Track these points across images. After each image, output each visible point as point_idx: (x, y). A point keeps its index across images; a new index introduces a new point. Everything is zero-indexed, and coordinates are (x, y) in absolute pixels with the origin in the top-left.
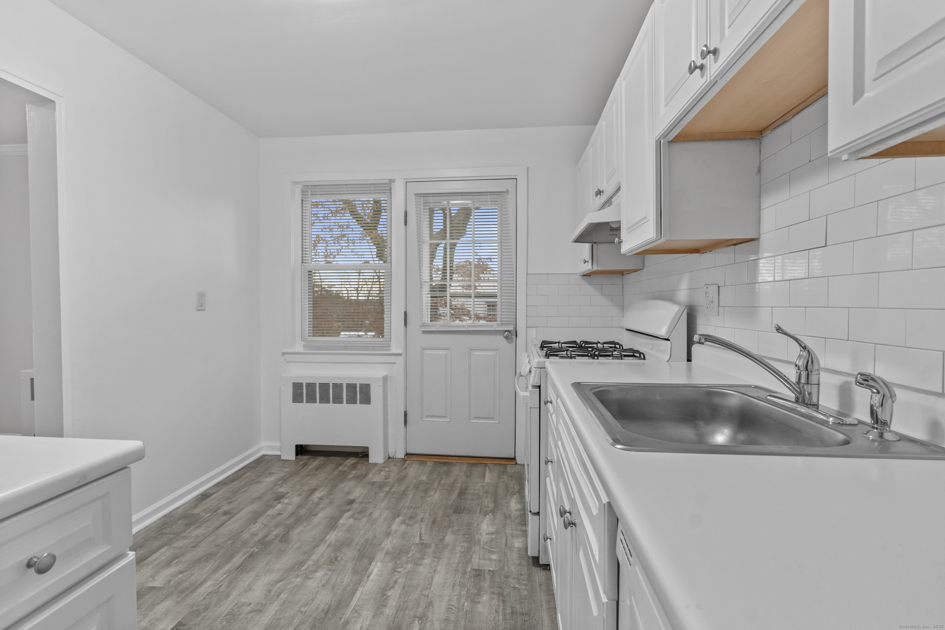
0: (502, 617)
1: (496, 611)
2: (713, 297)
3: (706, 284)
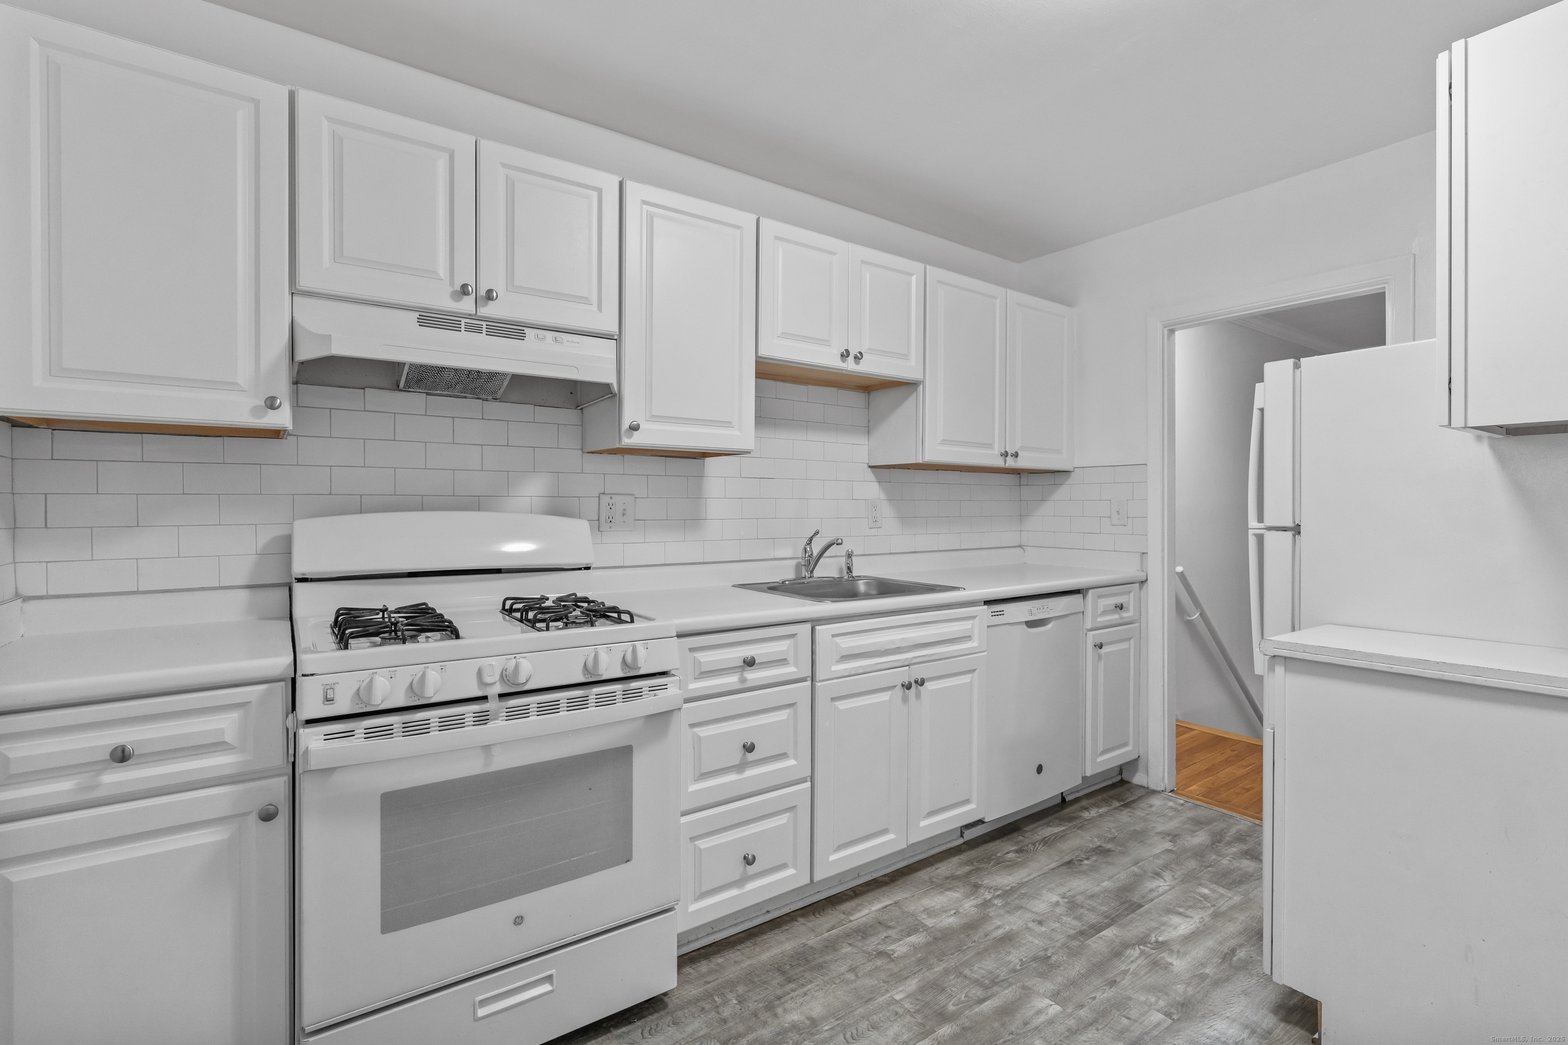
0: (810, 986)
1: (805, 994)
2: (625, 510)
3: (604, 493)
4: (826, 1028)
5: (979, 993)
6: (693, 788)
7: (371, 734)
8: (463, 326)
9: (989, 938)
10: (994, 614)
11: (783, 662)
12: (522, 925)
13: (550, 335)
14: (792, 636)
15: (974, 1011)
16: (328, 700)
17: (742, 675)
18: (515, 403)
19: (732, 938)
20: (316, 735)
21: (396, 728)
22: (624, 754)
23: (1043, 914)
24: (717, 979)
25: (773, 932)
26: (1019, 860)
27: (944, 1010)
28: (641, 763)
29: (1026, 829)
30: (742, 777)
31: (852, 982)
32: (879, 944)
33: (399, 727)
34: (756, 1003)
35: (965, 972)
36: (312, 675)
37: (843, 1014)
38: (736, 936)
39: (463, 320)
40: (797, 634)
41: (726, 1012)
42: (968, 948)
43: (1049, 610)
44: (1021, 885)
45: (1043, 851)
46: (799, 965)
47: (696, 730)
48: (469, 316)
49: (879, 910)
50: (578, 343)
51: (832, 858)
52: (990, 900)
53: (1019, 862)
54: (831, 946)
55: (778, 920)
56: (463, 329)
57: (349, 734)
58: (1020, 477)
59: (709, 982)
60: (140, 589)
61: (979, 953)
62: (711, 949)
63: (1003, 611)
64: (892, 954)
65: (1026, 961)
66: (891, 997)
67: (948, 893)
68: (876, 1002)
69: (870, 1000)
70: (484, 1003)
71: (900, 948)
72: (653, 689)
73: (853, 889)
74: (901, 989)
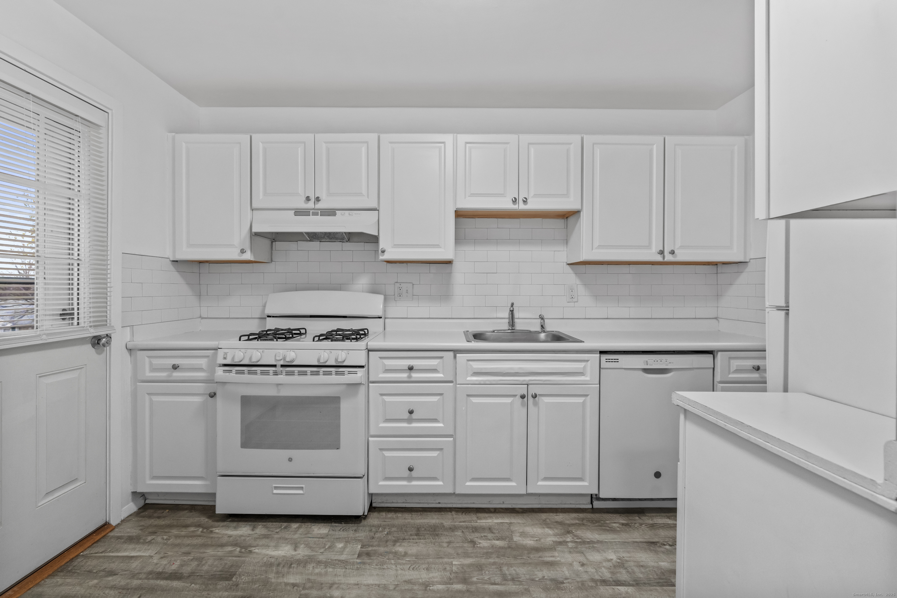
0: (423, 541)
1: (417, 543)
2: (407, 290)
3: (397, 282)
4: (407, 559)
5: (498, 579)
6: (382, 425)
7: (238, 372)
8: (311, 214)
9: (540, 559)
10: (607, 360)
11: (435, 370)
12: (291, 462)
13: (347, 212)
14: (441, 358)
15: (483, 586)
16: (225, 358)
17: (410, 374)
18: (356, 242)
19: (414, 509)
20: (221, 370)
21: (246, 372)
22: (335, 400)
23: (591, 561)
24: (390, 522)
25: (435, 513)
26: (618, 529)
27: (469, 578)
28: (345, 406)
29: (647, 514)
30: (410, 426)
31: (444, 547)
32: (477, 537)
33: (247, 372)
34: (393, 537)
35: (504, 568)
36: (221, 348)
37: (422, 558)
38: (418, 509)
39: (311, 211)
40: (443, 357)
41: (378, 535)
42: (521, 558)
43: (667, 363)
44: (598, 542)
45: (643, 530)
46: (429, 531)
47: (384, 397)
48: (314, 209)
49: (497, 523)
50: (360, 214)
51: (468, 484)
52: (568, 542)
53: (618, 530)
54: (453, 529)
55: (444, 509)
56: (311, 215)
57: (230, 371)
58: (717, 267)
59: (385, 521)
60: (230, 317)
61: (524, 563)
62: (402, 509)
63: (618, 359)
64: (477, 544)
65: (546, 578)
66: (452, 561)
67: (547, 529)
68: (442, 560)
69: (441, 558)
70: (276, 488)
71: (484, 543)
72: (350, 373)
73: (496, 509)
74: (461, 560)
